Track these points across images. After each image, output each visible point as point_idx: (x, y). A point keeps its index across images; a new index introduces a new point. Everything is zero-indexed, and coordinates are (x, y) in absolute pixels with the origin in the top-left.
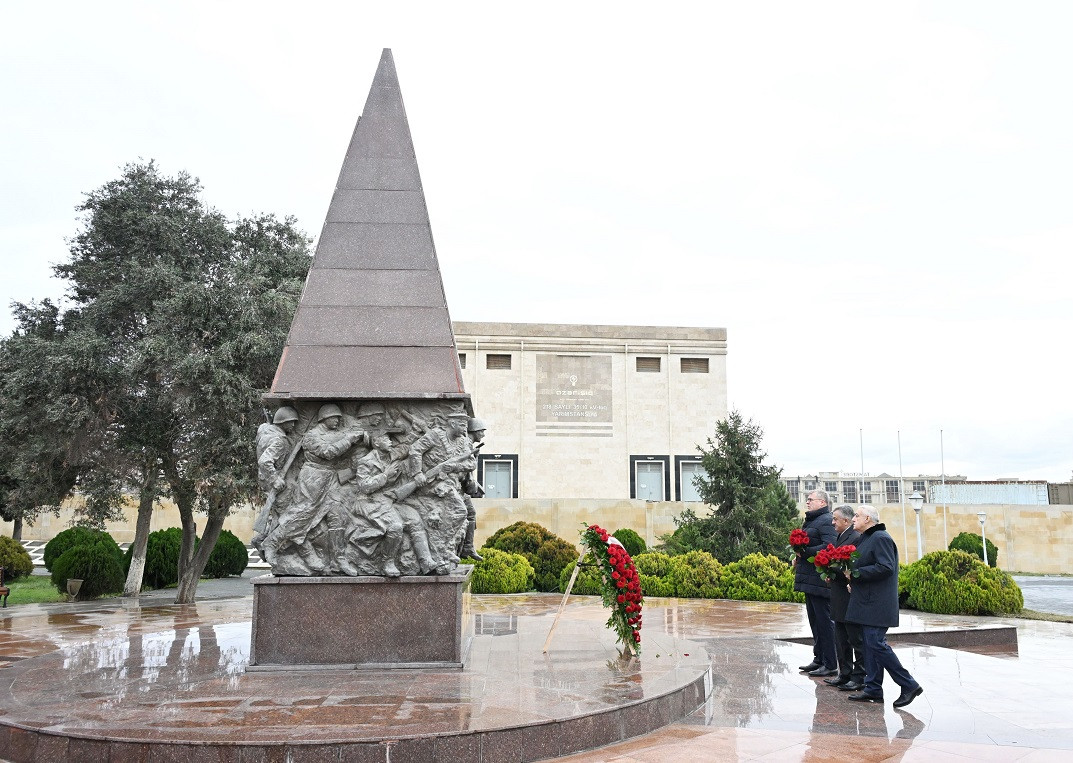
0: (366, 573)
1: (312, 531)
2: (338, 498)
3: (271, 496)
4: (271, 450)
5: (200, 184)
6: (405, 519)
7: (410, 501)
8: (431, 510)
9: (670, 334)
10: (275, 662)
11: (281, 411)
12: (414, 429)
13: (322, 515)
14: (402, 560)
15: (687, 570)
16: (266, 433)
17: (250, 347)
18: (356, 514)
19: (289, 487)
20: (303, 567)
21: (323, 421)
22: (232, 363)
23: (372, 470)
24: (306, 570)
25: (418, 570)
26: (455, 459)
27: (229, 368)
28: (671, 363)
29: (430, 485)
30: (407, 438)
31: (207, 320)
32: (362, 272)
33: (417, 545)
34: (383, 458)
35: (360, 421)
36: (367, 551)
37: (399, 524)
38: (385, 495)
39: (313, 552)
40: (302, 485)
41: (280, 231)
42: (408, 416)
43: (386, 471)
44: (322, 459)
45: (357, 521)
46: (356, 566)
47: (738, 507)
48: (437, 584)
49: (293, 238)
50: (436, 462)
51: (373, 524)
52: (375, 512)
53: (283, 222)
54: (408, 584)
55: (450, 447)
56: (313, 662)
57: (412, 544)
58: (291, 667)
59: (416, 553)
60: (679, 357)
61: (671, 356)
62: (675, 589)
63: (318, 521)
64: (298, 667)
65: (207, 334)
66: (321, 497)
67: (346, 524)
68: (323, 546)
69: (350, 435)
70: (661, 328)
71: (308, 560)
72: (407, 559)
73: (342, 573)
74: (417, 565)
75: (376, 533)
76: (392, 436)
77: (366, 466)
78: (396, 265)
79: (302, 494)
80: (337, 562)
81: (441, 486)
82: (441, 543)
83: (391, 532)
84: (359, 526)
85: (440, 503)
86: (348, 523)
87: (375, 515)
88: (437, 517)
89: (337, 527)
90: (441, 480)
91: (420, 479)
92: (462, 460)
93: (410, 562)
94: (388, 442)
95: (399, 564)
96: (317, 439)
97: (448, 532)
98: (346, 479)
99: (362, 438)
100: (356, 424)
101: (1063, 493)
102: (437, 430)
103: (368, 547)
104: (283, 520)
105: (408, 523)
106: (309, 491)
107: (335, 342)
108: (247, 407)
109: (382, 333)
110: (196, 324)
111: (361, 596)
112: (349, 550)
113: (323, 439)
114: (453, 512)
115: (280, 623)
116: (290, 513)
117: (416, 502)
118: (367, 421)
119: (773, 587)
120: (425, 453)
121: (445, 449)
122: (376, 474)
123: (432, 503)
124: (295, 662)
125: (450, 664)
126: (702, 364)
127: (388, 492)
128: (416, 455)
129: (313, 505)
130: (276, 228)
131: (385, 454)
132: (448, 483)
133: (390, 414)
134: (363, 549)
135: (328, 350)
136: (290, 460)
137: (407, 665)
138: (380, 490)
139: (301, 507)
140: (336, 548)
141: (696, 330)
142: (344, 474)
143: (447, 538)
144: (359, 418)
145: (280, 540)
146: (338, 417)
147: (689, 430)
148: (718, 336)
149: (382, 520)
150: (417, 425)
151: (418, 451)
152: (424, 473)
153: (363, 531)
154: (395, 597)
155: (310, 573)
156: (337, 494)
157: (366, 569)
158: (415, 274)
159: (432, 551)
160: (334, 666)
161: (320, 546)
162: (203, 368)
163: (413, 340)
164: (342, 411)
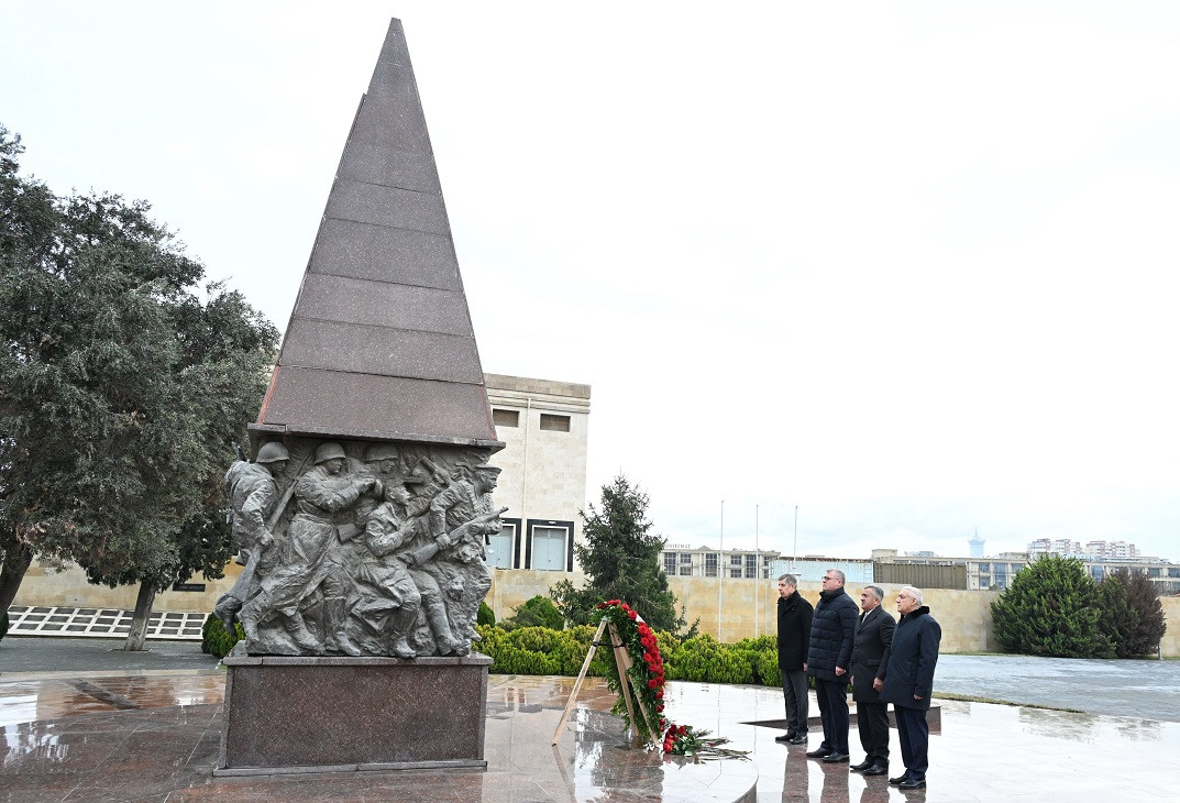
0: (369, 653)
1: (306, 599)
2: (338, 559)
3: (254, 556)
4: (258, 496)
5: (22, 143)
6: (421, 589)
7: (427, 567)
8: (453, 578)
9: (531, 386)
10: (252, 764)
11: (269, 447)
12: (435, 480)
13: (319, 580)
14: (416, 637)
15: (576, 645)
16: (247, 474)
17: (112, 359)
18: (360, 580)
19: (277, 543)
20: (290, 645)
21: (324, 463)
22: (86, 377)
23: (385, 527)
24: (295, 649)
25: (434, 650)
26: (483, 518)
27: (80, 383)
28: (529, 418)
29: (451, 548)
30: (426, 490)
31: (46, 318)
32: (371, 284)
33: (435, 619)
34: (398, 513)
35: (368, 466)
36: (376, 626)
37: (417, 594)
38: (399, 559)
39: (303, 625)
40: (296, 542)
41: (127, 217)
42: (430, 463)
43: (402, 530)
44: (322, 511)
45: (362, 589)
46: (358, 644)
47: (622, 578)
48: (460, 666)
49: (147, 229)
50: (461, 521)
51: (386, 593)
52: (388, 578)
53: (129, 206)
54: (425, 667)
55: (478, 504)
56: (301, 763)
57: (429, 618)
58: (273, 770)
59: (434, 629)
60: (539, 412)
61: (530, 411)
62: (562, 666)
63: (314, 587)
64: (284, 770)
65: (46, 337)
66: (318, 557)
67: (347, 592)
68: (318, 618)
69: (359, 483)
70: (522, 379)
71: (298, 636)
72: (422, 636)
73: (342, 652)
74: (433, 644)
75: (390, 604)
76: (409, 486)
77: (380, 522)
78: (412, 280)
79: (296, 553)
80: (335, 639)
81: (466, 549)
82: (462, 618)
83: (408, 604)
84: (365, 594)
85: (463, 570)
86: (350, 591)
87: (388, 583)
88: (459, 587)
89: (335, 596)
90: (466, 543)
91: (444, 541)
92: (489, 520)
93: (425, 640)
94: (406, 495)
95: (412, 643)
96: (318, 485)
97: (471, 605)
98: (348, 536)
99: (372, 487)
100: (363, 470)
101: (886, 573)
102: (463, 482)
103: (377, 621)
104: (269, 584)
105: (425, 593)
106: (305, 550)
107: (340, 367)
108: (101, 435)
109: (395, 360)
110: (31, 323)
111: (366, 681)
112: (349, 624)
113: (323, 484)
114: (477, 582)
115: (260, 715)
116: (278, 576)
117: (434, 568)
118: (377, 467)
119: (668, 664)
120: (450, 509)
121: (473, 506)
122: (390, 532)
123: (453, 570)
124: (279, 764)
125: (471, 762)
126: (563, 422)
127: (402, 555)
128: (440, 512)
129: (309, 567)
130: (122, 213)
131: (401, 507)
132: (472, 546)
133: (406, 460)
134: (372, 623)
135: (330, 375)
136: (280, 510)
137: (420, 764)
138: (393, 552)
139: (294, 570)
140: (334, 621)
141: (559, 385)
142: (347, 529)
143: (469, 612)
144: (367, 462)
145: (265, 609)
146: (342, 459)
147: (545, 492)
148: (582, 392)
149: (398, 589)
150: (440, 475)
151: (443, 506)
152: (448, 533)
153: (370, 602)
154: (408, 682)
155: (299, 653)
156: (337, 555)
157: (370, 647)
158: (436, 294)
159: (452, 627)
160: (330, 768)
161: (314, 620)
162: (44, 381)
163: (435, 372)
164: (346, 453)
